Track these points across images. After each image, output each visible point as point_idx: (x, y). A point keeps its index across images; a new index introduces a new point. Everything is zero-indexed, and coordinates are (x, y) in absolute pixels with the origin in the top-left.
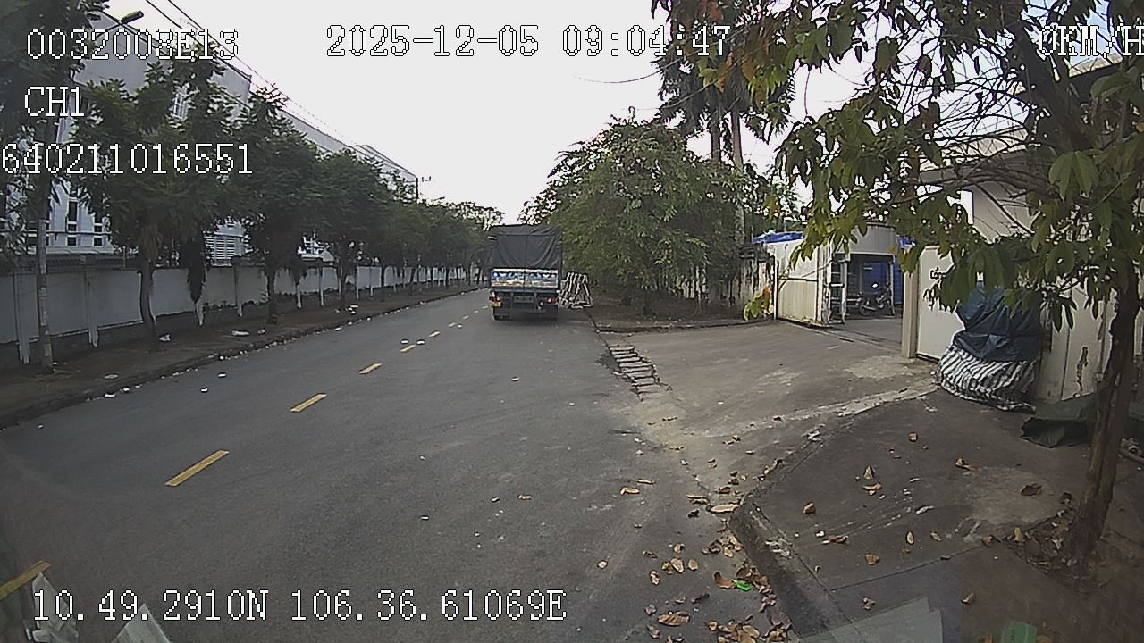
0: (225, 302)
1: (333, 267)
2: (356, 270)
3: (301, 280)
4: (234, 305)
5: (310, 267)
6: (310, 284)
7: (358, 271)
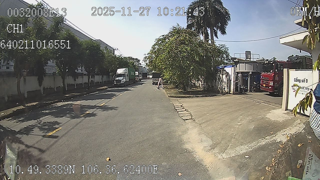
0: (50, 87)
1: (87, 76)
2: (94, 76)
3: (76, 80)
4: (53, 88)
5: (79, 76)
6: (80, 81)
7: (95, 77)
